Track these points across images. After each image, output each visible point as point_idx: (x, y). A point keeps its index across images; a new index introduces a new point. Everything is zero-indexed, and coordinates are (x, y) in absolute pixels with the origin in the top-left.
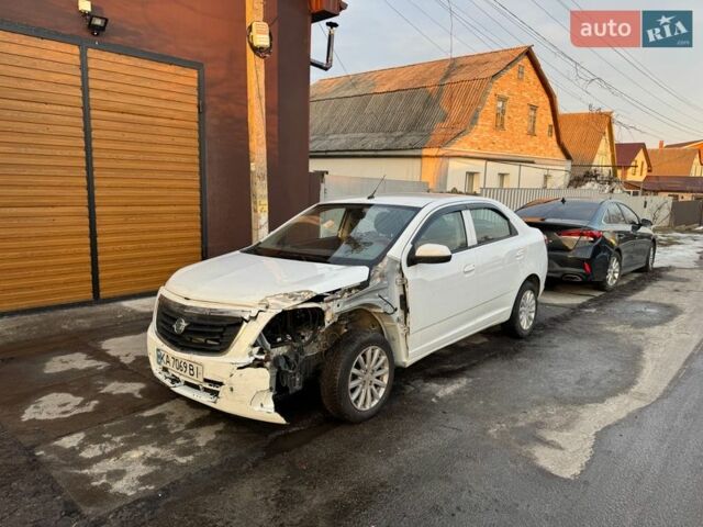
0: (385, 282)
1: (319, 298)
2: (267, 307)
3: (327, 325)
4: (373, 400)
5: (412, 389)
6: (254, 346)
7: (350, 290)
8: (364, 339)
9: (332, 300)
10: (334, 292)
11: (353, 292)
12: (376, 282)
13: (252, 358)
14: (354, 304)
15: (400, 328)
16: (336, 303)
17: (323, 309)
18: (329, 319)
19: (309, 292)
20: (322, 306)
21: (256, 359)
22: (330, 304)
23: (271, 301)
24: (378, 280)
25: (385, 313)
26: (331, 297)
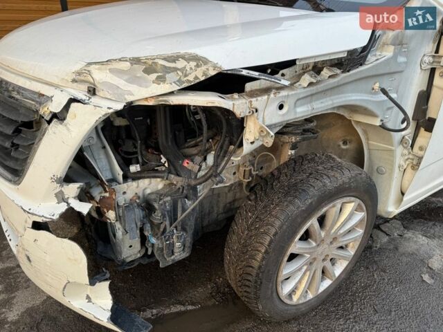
0: (402, 59)
1: (228, 82)
2: (92, 91)
3: (247, 148)
4: (323, 279)
5: (385, 239)
6: (68, 179)
7: (317, 69)
8: (330, 184)
9: (266, 91)
10: (274, 69)
11: (326, 73)
12: (382, 55)
13: (63, 208)
14: (322, 106)
15: (400, 156)
16: (274, 99)
17: (239, 112)
18: (252, 137)
19: (199, 60)
20: (235, 104)
21: (71, 211)
22: (258, 102)
23: (100, 76)
24: (388, 52)
25: (383, 127)
26: (264, 81)
